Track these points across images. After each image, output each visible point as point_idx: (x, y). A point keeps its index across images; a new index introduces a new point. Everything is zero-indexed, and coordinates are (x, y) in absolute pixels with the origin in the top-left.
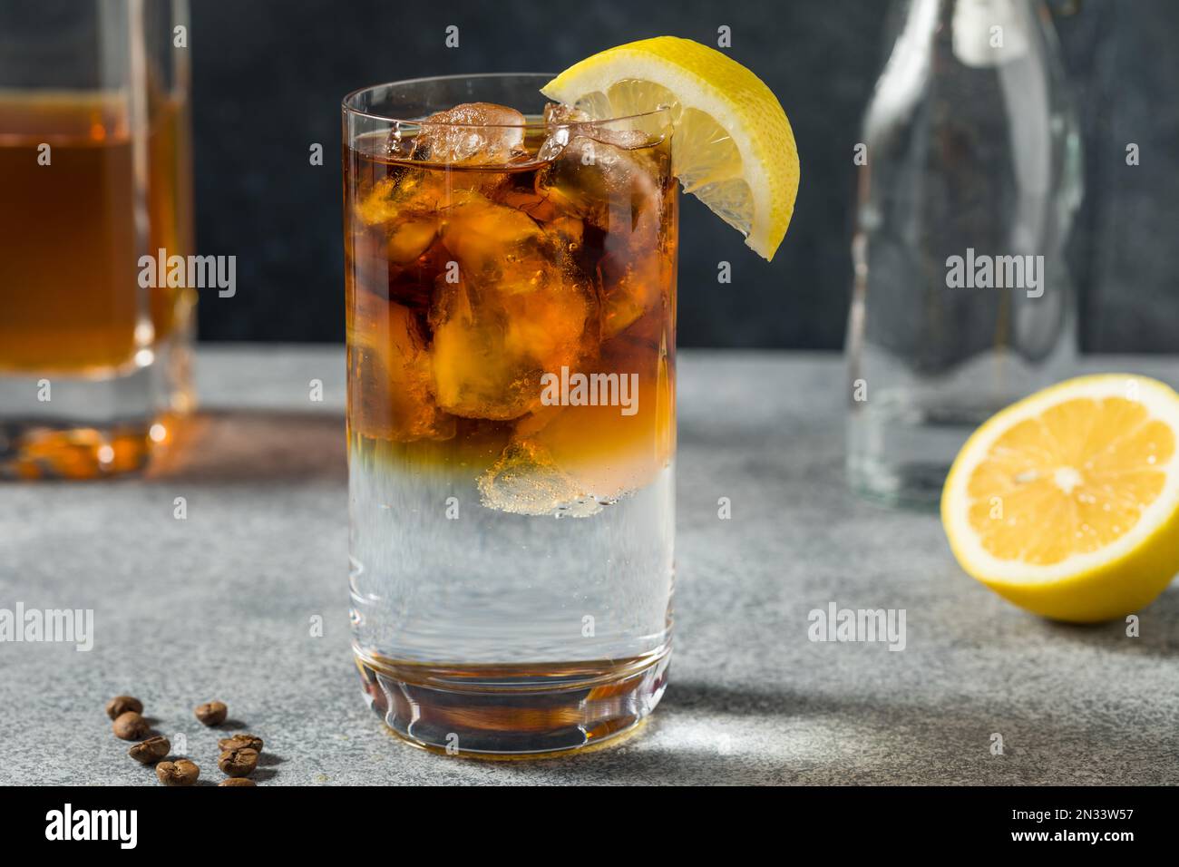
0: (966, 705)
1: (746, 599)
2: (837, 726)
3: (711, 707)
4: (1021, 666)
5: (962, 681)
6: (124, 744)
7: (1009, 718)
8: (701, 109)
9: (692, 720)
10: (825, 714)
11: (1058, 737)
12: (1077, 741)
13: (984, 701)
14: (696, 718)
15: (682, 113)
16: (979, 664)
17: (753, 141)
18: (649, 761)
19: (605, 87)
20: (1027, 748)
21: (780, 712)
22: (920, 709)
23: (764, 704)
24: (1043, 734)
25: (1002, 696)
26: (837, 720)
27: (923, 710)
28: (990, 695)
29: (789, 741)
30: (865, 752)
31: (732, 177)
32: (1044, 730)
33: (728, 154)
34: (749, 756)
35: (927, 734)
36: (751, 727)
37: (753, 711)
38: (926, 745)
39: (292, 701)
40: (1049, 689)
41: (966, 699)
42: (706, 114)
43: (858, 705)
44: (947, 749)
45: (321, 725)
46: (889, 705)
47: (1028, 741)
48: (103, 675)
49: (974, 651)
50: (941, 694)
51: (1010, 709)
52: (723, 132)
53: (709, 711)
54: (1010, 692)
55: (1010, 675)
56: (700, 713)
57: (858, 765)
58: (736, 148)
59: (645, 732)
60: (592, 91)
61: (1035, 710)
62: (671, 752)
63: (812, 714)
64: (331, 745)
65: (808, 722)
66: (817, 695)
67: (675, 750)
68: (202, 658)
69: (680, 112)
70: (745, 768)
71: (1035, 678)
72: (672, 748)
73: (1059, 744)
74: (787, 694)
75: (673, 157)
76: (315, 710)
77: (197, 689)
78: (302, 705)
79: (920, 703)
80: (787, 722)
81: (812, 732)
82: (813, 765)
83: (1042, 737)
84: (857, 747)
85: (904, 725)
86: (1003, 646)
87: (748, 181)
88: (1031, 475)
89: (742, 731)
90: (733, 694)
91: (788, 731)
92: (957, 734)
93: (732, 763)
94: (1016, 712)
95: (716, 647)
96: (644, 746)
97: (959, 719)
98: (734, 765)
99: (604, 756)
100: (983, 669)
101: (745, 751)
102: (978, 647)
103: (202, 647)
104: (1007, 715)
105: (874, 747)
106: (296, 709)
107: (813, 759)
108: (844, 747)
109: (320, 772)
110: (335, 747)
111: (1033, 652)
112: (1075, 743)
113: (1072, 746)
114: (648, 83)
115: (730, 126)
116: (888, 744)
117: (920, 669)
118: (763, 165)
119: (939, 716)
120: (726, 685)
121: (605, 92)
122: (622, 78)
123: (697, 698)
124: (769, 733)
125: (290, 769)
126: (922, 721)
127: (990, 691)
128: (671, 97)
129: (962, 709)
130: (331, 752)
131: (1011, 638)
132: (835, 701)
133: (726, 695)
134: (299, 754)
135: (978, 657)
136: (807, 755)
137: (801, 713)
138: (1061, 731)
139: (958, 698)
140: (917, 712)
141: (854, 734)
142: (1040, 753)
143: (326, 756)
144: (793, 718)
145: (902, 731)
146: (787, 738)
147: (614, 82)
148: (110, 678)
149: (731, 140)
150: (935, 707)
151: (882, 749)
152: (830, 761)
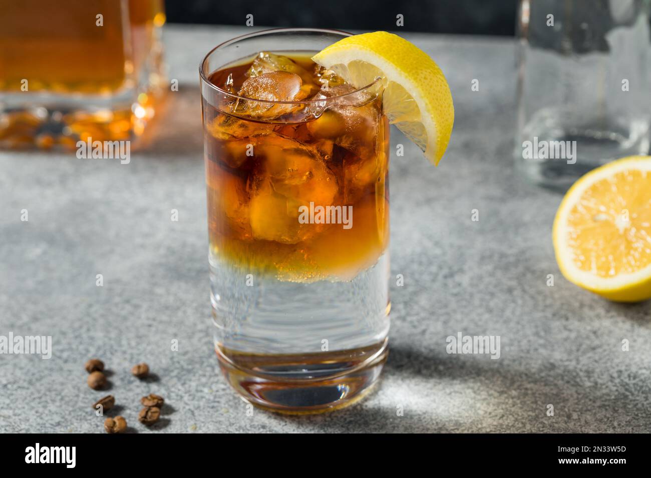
0: (552, 373)
1: (445, 271)
2: (478, 389)
3: (412, 370)
4: (588, 337)
5: (553, 350)
6: (92, 393)
7: (573, 385)
8: (398, 83)
9: (400, 382)
10: (474, 378)
11: (598, 403)
12: (607, 408)
13: (562, 368)
14: (402, 380)
15: (388, 83)
16: (565, 334)
17: (426, 104)
18: (371, 418)
19: (346, 62)
20: (579, 413)
21: (449, 376)
22: (526, 375)
23: (441, 368)
24: (590, 400)
25: (572, 365)
26: (479, 384)
27: (528, 376)
28: (566, 363)
29: (449, 402)
30: (490, 413)
31: (416, 120)
32: (591, 398)
33: (413, 108)
34: (426, 415)
35: (527, 398)
36: (431, 389)
37: (435, 374)
38: (525, 408)
39: (186, 357)
40: (600, 359)
41: (553, 366)
42: (401, 85)
43: (492, 370)
44: (535, 412)
45: (199, 380)
46: (509, 371)
47: (580, 407)
48: (88, 330)
49: (564, 322)
50: (540, 362)
51: (575, 377)
52: (410, 97)
53: (410, 373)
54: (578, 361)
55: (581, 345)
56: (405, 375)
57: (484, 425)
58: (417, 106)
59: (373, 391)
60: (339, 63)
61: (589, 377)
62: (385, 410)
63: (466, 378)
64: (202, 397)
65: (463, 385)
66: (472, 360)
67: (387, 408)
68: (143, 316)
69: (387, 83)
70: (422, 426)
71: (594, 349)
72: (386, 406)
73: (598, 409)
74: (455, 359)
75: (384, 104)
76: (197, 366)
77: (138, 344)
78: (191, 362)
79: (527, 369)
80: (451, 385)
81: (464, 394)
82: (460, 424)
83: (589, 403)
84: (486, 409)
85: (515, 390)
86: (581, 319)
87: (424, 124)
88: (603, 217)
89: (425, 393)
90: (426, 358)
91: (450, 394)
92: (543, 398)
93: (416, 421)
94: (578, 380)
95: (423, 315)
96: (371, 404)
97: (546, 385)
98: (418, 423)
99: (348, 413)
100: (566, 339)
101: (424, 411)
102: (567, 319)
103: (145, 306)
104: (572, 382)
105: (495, 410)
106: (188, 364)
107: (460, 419)
108: (479, 409)
109: (192, 422)
110: (204, 400)
111: (596, 324)
112: (606, 410)
113: (604, 413)
114: (369, 64)
115: (414, 94)
116: (504, 406)
117: (532, 338)
118: (432, 118)
119: (535, 382)
120: (423, 350)
121: (346, 64)
122: (355, 59)
123: (406, 360)
124: (440, 393)
125: (177, 419)
126: (525, 387)
127: (567, 360)
128: (382, 74)
129: (549, 376)
130: (202, 404)
131: (587, 311)
132: (480, 366)
133: (421, 359)
134: (185, 405)
135: (565, 328)
136: (457, 415)
137: (460, 376)
138: (601, 397)
139: (548, 365)
140: (524, 377)
141: (487, 397)
142: (586, 417)
143: (198, 407)
144: (455, 382)
145: (513, 395)
146: (449, 399)
147: (351, 61)
148: (92, 334)
149: (414, 101)
150: (534, 374)
151: (500, 411)
152: (470, 421)
